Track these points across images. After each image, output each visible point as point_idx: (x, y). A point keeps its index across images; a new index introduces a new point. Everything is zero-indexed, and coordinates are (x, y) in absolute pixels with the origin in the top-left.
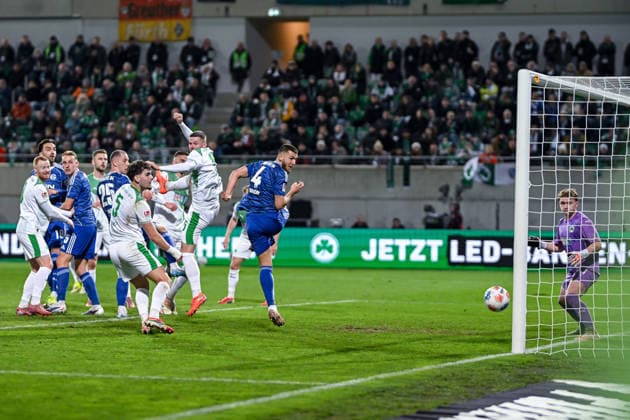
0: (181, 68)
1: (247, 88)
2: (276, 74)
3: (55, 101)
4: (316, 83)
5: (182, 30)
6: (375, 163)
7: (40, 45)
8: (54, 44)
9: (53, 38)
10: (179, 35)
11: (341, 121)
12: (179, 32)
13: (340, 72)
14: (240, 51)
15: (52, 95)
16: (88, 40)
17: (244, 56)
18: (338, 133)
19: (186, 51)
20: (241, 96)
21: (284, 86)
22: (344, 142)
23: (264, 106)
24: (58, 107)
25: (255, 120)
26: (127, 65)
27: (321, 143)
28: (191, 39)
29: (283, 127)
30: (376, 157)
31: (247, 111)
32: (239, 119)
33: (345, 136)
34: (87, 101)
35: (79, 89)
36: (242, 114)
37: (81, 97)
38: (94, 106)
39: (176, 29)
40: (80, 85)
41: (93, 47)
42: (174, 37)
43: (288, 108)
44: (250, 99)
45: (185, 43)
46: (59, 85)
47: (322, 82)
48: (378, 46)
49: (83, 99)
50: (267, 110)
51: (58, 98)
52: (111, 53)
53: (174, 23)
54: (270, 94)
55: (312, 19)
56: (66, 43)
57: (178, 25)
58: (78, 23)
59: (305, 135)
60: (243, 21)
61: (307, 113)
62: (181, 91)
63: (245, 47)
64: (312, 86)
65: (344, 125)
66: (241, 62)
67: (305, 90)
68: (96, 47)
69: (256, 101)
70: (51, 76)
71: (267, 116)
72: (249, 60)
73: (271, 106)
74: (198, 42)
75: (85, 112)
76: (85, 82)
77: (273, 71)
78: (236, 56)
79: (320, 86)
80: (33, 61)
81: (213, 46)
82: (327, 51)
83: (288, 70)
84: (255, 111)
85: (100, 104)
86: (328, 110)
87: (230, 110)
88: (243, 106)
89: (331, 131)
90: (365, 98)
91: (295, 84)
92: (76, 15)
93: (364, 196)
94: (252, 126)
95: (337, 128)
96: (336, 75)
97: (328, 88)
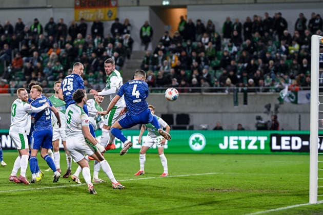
0: (112, 36)
1: (150, 48)
2: (168, 39)
3: (37, 57)
4: (191, 44)
5: (112, 14)
6: (227, 92)
7: (28, 24)
8: (36, 23)
9: (36, 20)
10: (110, 17)
11: (206, 66)
12: (110, 15)
13: (205, 38)
14: (146, 26)
15: (35, 53)
16: (57, 21)
17: (148, 29)
18: (205, 74)
19: (114, 26)
20: (147, 52)
21: (173, 46)
22: (208, 79)
23: (160, 58)
24: (39, 61)
25: (155, 67)
26: (79, 35)
27: (194, 80)
28: (117, 19)
29: (172, 70)
30: (227, 88)
31: (150, 61)
32: (146, 66)
33: (209, 76)
34: (56, 56)
35: (51, 50)
36: (147, 63)
37: (53, 54)
38: (60, 59)
39: (108, 14)
40: (52, 47)
41: (59, 25)
42: (107, 18)
43: (175, 59)
44: (152, 54)
45: (113, 22)
46: (39, 47)
47: (195, 44)
48: (228, 22)
49: (53, 56)
50: (162, 60)
51: (39, 55)
52: (70, 28)
53: (107, 10)
54: (164, 51)
55: (188, 7)
56: (44, 22)
57: (110, 11)
58: (51, 10)
59: (185, 75)
60: (148, 8)
61: (186, 62)
62: (111, 50)
63: (149, 23)
64: (189, 46)
65: (208, 69)
66: (147, 33)
67: (185, 49)
68: (61, 24)
69: (156, 55)
70: (34, 42)
71: (163, 64)
72: (151, 31)
73: (164, 58)
74: (122, 21)
75: (55, 63)
76: (55, 45)
77: (166, 37)
78: (144, 29)
79: (194, 46)
80: (24, 34)
81: (131, 23)
82: (197, 25)
83: (175, 37)
84: (155, 62)
85: (64, 58)
86: (198, 60)
87: (141, 61)
88: (148, 58)
89: (201, 73)
90: (221, 53)
91: (179, 45)
92: (49, 6)
93: (220, 111)
94: (153, 70)
95: (204, 71)
96: (203, 39)
97: (198, 47)
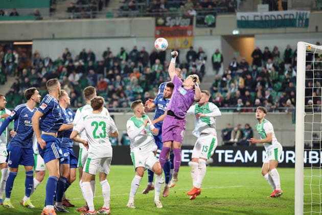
0: (186, 61)
1: (221, 72)
2: (235, 65)
3: (119, 80)
4: (257, 69)
5: (188, 43)
6: (286, 111)
7: (115, 52)
8: (123, 51)
9: (122, 48)
10: (186, 45)
11: (269, 89)
12: (186, 43)
13: (269, 64)
14: (217, 53)
15: (118, 77)
16: (139, 49)
17: (219, 56)
18: (267, 95)
19: (189, 53)
20: (217, 76)
21: (240, 71)
22: (270, 100)
23: (228, 82)
24: (121, 84)
25: (223, 89)
26: (157, 61)
27: (258, 101)
28: (191, 48)
29: (238, 92)
30: (287, 108)
31: (219, 83)
32: (215, 88)
33: (270, 97)
34: (136, 80)
35: (132, 74)
36: (216, 86)
37: (133, 78)
38: (140, 83)
39: (185, 42)
40: (132, 72)
41: (142, 52)
42: (184, 46)
43: (241, 82)
44: (221, 78)
46: (122, 72)
47: (260, 69)
48: (288, 49)
49: (134, 80)
50: (230, 83)
51: (122, 79)
53: (184, 39)
54: (231, 74)
55: (256, 36)
56: (129, 49)
57: (186, 40)
58: (134, 40)
59: (249, 96)
60: (220, 37)
61: (251, 85)
62: (185, 74)
63: (220, 51)
64: (254, 71)
65: (271, 91)
66: (218, 59)
67: (250, 73)
68: (144, 52)
69: (224, 79)
70: (119, 68)
71: (230, 87)
72: (222, 58)
73: (232, 81)
74: (196, 49)
75: (135, 86)
76: (135, 70)
77: (233, 64)
78: (215, 56)
79: (259, 71)
80: (109, 60)
83: (241, 63)
84: (224, 84)
85: (143, 82)
86: (263, 84)
87: (211, 84)
88: (217, 81)
89: (263, 94)
90: (283, 77)
91: (245, 69)
92: (133, 35)
93: (280, 129)
94: (222, 92)
95: (267, 92)
96: (267, 65)
97: (263, 72)
